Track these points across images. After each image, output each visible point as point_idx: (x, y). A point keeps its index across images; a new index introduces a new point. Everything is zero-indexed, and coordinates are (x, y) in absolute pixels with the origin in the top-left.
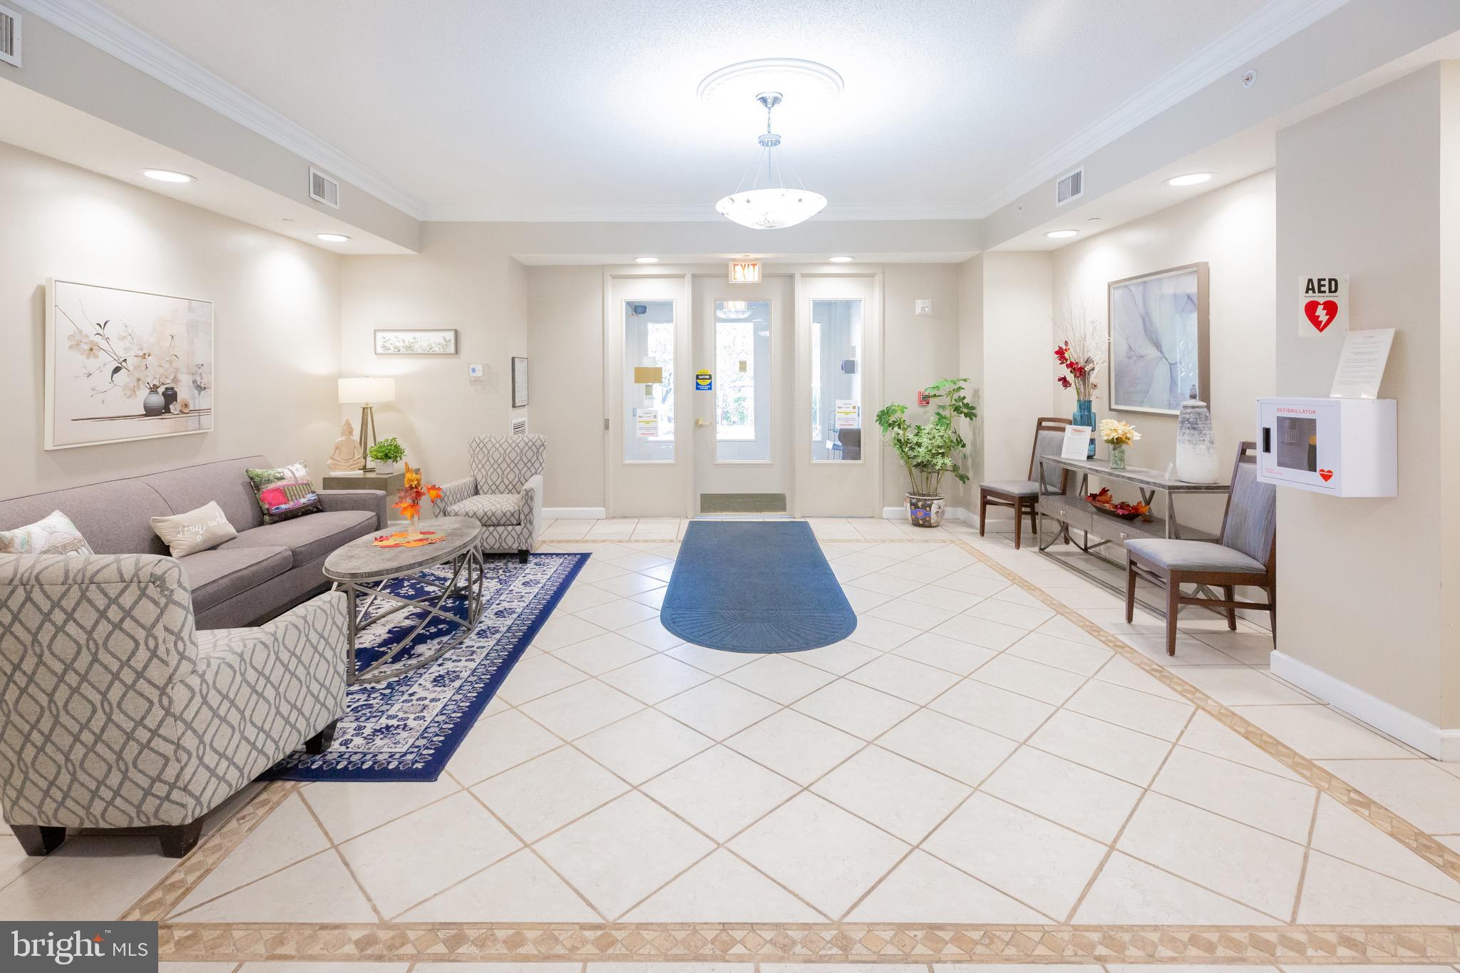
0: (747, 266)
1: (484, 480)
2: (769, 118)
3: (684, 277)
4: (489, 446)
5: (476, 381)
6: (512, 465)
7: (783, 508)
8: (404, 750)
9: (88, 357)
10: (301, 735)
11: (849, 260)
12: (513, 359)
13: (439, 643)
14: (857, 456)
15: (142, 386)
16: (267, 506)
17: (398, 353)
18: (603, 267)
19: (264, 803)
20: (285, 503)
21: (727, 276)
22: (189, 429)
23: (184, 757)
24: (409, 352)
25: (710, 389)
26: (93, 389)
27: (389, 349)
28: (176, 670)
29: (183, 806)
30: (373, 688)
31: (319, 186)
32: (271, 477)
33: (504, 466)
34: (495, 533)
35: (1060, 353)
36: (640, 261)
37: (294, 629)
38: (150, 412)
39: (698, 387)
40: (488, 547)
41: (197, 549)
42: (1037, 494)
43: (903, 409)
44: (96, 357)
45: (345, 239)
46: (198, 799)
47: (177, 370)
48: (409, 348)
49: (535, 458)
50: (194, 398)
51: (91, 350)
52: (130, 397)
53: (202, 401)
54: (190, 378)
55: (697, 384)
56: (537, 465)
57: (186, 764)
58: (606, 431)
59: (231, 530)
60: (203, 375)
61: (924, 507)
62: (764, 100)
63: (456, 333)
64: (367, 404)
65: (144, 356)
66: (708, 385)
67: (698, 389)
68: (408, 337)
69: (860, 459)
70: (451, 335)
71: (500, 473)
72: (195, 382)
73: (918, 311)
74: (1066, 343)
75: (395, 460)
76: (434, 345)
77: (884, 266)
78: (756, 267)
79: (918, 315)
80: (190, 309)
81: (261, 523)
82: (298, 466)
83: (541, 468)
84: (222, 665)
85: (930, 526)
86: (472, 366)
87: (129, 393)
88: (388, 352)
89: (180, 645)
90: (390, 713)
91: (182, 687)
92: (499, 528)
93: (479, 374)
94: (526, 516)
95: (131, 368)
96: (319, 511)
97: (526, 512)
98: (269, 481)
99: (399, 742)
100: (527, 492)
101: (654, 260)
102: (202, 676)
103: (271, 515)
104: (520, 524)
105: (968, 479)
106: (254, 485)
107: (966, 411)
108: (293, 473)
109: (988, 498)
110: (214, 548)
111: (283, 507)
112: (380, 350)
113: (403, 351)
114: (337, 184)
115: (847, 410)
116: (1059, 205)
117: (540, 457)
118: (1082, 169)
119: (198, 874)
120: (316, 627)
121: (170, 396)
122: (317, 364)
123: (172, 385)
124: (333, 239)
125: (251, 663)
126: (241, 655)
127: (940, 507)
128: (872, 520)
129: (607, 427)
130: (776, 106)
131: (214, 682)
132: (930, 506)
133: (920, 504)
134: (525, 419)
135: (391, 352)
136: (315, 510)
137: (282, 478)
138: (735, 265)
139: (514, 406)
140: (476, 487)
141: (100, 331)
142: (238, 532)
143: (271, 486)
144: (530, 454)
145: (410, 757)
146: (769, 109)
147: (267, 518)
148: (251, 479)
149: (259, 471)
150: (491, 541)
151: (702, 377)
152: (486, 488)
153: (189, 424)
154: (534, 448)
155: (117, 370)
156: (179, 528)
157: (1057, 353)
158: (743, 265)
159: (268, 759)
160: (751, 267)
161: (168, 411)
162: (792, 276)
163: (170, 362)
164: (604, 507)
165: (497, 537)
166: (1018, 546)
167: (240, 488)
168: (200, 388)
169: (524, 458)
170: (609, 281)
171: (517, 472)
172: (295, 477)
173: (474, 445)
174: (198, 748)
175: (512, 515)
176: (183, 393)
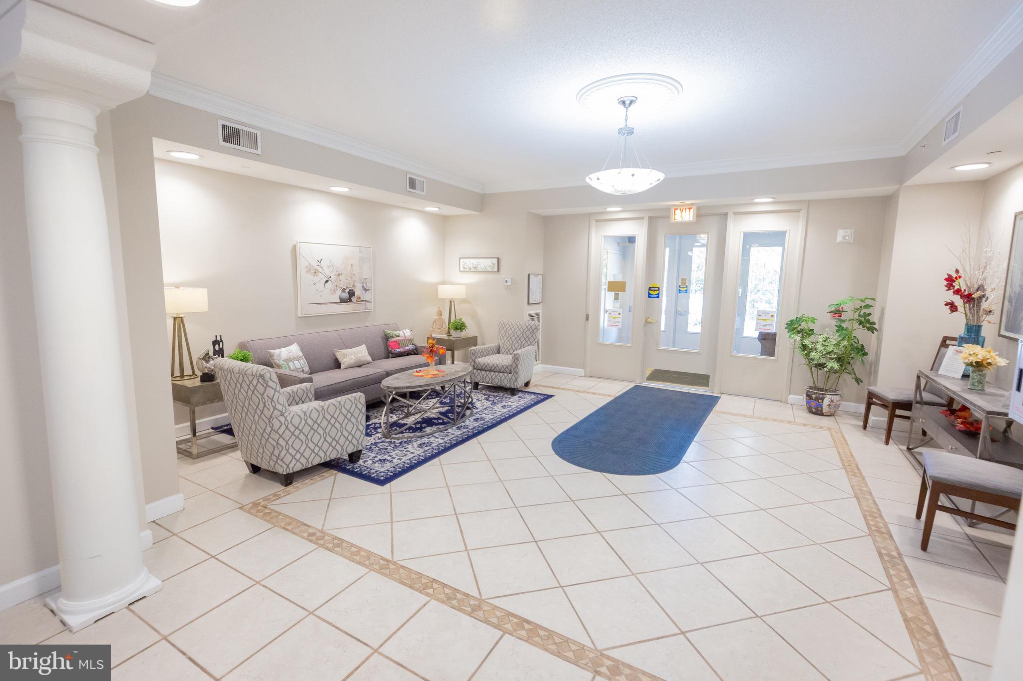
0: (684, 210)
1: (502, 346)
2: (627, 115)
3: (644, 219)
4: (507, 326)
5: (507, 288)
6: (518, 339)
7: (706, 384)
8: (382, 471)
9: (314, 276)
10: (338, 452)
11: (771, 200)
12: (529, 275)
13: (437, 428)
14: (772, 354)
15: (338, 289)
16: (390, 349)
17: (470, 271)
18: (590, 215)
19: (322, 476)
20: (399, 348)
21: (668, 217)
22: (361, 309)
23: (281, 448)
24: (475, 270)
25: (658, 297)
26: (317, 290)
27: (466, 269)
28: (273, 413)
29: (282, 467)
30: (394, 442)
31: (413, 184)
32: (394, 335)
33: (513, 339)
34: (498, 376)
35: (950, 281)
36: (609, 209)
37: (333, 406)
38: (342, 301)
39: (650, 296)
40: (503, 384)
41: (352, 366)
42: (912, 402)
43: (813, 320)
44: (317, 275)
45: (438, 209)
46: (288, 466)
47: (354, 281)
48: (475, 268)
49: (531, 335)
50: (363, 295)
51: (315, 272)
52: (333, 294)
53: (367, 296)
54: (361, 285)
55: (649, 294)
56: (532, 340)
57: (281, 451)
58: (587, 321)
59: (369, 359)
60: (368, 284)
61: (817, 399)
62: (624, 103)
63: (498, 259)
64: (452, 299)
65: (339, 275)
66: (657, 294)
67: (649, 297)
68: (475, 261)
69: (773, 356)
70: (495, 261)
71: (511, 342)
72: (363, 287)
73: (839, 239)
74: (957, 271)
75: (461, 330)
76: (487, 267)
77: (809, 202)
78: (692, 210)
79: (839, 243)
80: (360, 252)
81: (388, 357)
82: (407, 330)
83: (534, 342)
84: (295, 415)
85: (822, 414)
86: (506, 279)
87: (332, 292)
88: (465, 270)
89: (273, 404)
90: (391, 454)
91: (277, 420)
92: (500, 374)
93: (509, 283)
94: (514, 369)
95: (333, 280)
96: (415, 354)
97: (514, 367)
98: (392, 337)
99: (383, 467)
100: (515, 355)
101: (619, 209)
102: (286, 418)
103: (392, 354)
104: (511, 373)
105: (862, 382)
106: (386, 338)
107: (868, 325)
108: (404, 334)
109: (872, 399)
110: (360, 366)
111: (398, 350)
112: (462, 269)
113: (472, 269)
114: (424, 180)
115: (766, 318)
116: (944, 143)
117: (534, 335)
118: (961, 109)
119: (285, 494)
120: (345, 407)
121: (352, 294)
122: (429, 276)
123: (353, 289)
124: (432, 209)
125: (310, 417)
126: (305, 413)
127: (832, 401)
128: (779, 403)
129: (587, 319)
130: (632, 106)
131: (291, 421)
132: (823, 399)
133: (814, 396)
134: (540, 311)
135: (467, 270)
136: (413, 353)
137: (399, 336)
138: (675, 209)
139: (528, 303)
140: (499, 349)
141: (319, 264)
142: (373, 361)
143: (393, 340)
144: (528, 333)
145: (382, 474)
146: (627, 108)
147: (390, 355)
148: (385, 335)
149: (389, 332)
150: (496, 380)
151: (653, 289)
152: (503, 350)
153: (361, 307)
154: (530, 329)
155: (327, 281)
156: (345, 356)
157: (946, 280)
158: (682, 209)
159: (321, 459)
160: (688, 210)
161: (350, 300)
162: (726, 214)
163: (351, 277)
164: (584, 369)
165: (499, 379)
166: (887, 443)
167: (380, 339)
168: (366, 290)
169: (524, 335)
170: (593, 223)
171: (520, 343)
172: (405, 336)
173: (500, 325)
174: (286, 446)
175: (507, 367)
176: (358, 292)
